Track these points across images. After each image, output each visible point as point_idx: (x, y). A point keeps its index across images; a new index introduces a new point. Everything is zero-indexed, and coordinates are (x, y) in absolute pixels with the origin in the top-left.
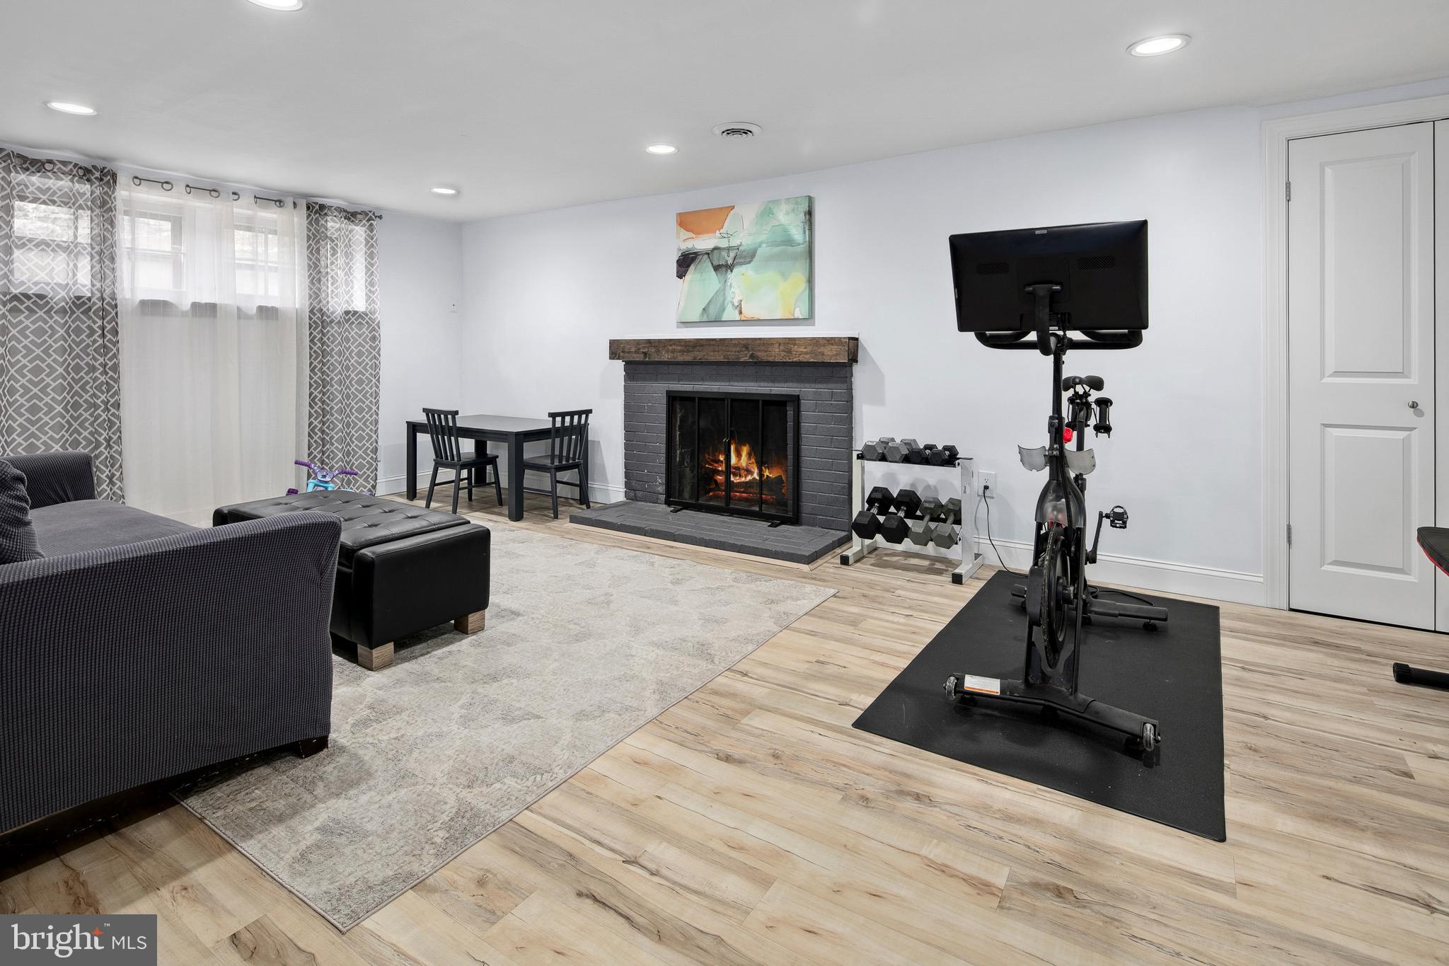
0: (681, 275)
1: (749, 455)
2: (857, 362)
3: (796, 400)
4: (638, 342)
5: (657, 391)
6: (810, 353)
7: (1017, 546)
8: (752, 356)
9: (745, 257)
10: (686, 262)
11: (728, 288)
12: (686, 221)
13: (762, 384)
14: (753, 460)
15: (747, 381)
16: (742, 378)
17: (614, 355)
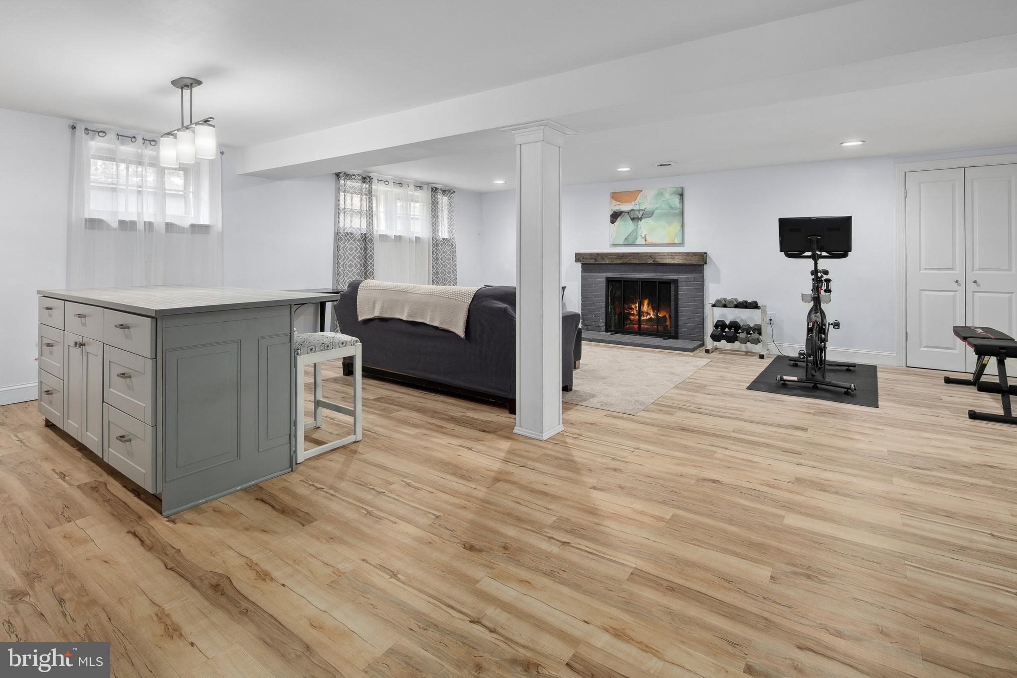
0: (613, 222)
1: (648, 304)
2: (706, 264)
3: (676, 282)
4: (591, 254)
5: (600, 279)
6: (685, 259)
7: (786, 345)
8: (653, 261)
9: (648, 214)
10: (615, 216)
11: (639, 229)
12: (616, 196)
13: (658, 274)
14: (650, 307)
15: (650, 273)
16: (647, 271)
17: (577, 260)
